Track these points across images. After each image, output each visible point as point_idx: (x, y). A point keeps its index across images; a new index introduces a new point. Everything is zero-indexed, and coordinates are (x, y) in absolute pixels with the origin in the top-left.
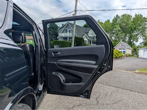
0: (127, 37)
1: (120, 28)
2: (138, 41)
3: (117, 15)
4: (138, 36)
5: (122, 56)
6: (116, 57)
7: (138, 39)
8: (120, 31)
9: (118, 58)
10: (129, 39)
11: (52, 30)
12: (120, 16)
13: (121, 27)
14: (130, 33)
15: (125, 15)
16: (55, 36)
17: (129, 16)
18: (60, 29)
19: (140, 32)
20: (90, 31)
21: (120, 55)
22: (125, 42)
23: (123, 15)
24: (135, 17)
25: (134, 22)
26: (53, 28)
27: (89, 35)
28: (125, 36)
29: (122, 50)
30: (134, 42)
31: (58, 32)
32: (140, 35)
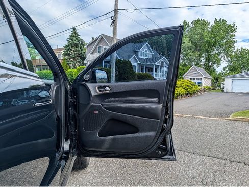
0: (202, 59)
1: (190, 44)
2: (220, 64)
3: (185, 21)
4: (220, 57)
5: (197, 91)
6: (189, 93)
7: (220, 60)
8: (191, 48)
9: (191, 94)
10: (206, 61)
11: (73, 49)
12: (190, 24)
13: (192, 42)
14: (207, 51)
15: (198, 21)
16: (79, 60)
17: (204, 23)
18: (88, 46)
19: (223, 50)
20: (141, 50)
21: (194, 89)
22: (200, 67)
23: (195, 21)
24: (214, 24)
25: (212, 32)
26: (76, 45)
27: (140, 57)
28: (200, 57)
29: (196, 81)
30: (215, 66)
31: (84, 53)
32: (223, 55)
